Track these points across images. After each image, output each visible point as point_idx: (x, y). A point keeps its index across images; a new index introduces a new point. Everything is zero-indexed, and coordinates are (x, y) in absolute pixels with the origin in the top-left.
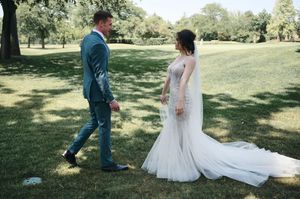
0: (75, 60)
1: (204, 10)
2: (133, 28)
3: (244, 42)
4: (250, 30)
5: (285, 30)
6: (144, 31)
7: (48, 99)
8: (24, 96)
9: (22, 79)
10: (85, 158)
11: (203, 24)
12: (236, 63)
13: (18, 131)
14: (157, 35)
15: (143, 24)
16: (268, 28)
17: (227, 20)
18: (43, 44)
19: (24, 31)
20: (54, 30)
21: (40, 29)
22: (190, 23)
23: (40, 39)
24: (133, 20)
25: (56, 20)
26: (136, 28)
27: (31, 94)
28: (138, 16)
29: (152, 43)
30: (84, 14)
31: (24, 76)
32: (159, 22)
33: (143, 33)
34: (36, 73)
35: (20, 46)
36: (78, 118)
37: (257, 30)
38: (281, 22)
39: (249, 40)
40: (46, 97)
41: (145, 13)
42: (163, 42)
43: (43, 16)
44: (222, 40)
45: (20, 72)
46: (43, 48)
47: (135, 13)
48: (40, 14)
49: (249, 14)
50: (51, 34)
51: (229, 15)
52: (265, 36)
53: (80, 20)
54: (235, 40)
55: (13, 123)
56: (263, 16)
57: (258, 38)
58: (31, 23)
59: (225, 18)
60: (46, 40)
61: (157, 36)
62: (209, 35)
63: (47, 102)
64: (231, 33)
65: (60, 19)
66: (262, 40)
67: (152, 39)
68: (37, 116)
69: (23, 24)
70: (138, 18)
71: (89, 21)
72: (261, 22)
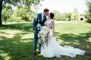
2: (33, 17)
3: (64, 21)
4: (66, 18)
5: (76, 17)
16: (71, 17)
17: (59, 15)
21: (5, 18)
24: (33, 15)
25: (9, 15)
37: (68, 17)
38: (75, 15)
39: (66, 20)
43: (6, 13)
46: (6, 23)
47: (33, 13)
49: (66, 13)
53: (17, 15)
54: (62, 20)
56: (69, 13)
57: (68, 20)
59: (59, 14)
60: (6, 21)
65: (11, 15)
66: (70, 20)
71: (20, 15)
72: (69, 15)
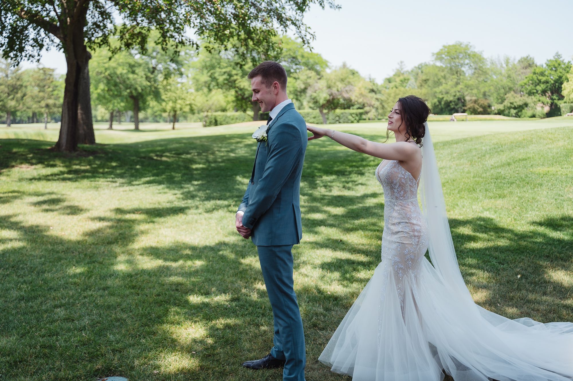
0: (194, 153)
1: (439, 56)
2: (304, 91)
3: (517, 116)
4: (530, 93)
6: (323, 96)
7: (143, 227)
8: (101, 219)
9: (97, 188)
10: (210, 341)
11: (438, 83)
12: (504, 158)
13: (88, 288)
14: (348, 104)
15: (322, 84)
16: (566, 89)
17: (485, 73)
18: (137, 121)
19: (102, 99)
20: (157, 95)
21: (132, 96)
22: (412, 80)
23: (130, 113)
24: (303, 77)
25: (160, 77)
26: (309, 92)
27: (113, 215)
28: (311, 68)
29: (338, 120)
30: (213, 67)
31: (102, 182)
32: (351, 78)
33: (322, 102)
34: (121, 176)
35: (95, 126)
36: (199, 263)
37: (544, 92)
39: (528, 112)
40: (139, 222)
41: (325, 64)
42: (360, 118)
43: (137, 70)
44: (475, 112)
45: (94, 174)
46: (137, 129)
47: (306, 64)
48: (132, 68)
49: (528, 63)
50: (152, 103)
51: (488, 65)
52: (561, 104)
53: (205, 78)
54: (500, 113)
55: (79, 270)
56: (555, 65)
57: (547, 109)
58: (116, 85)
60: (141, 115)
61: (349, 108)
62: (448, 104)
63: (142, 232)
64: (492, 100)
65: (167, 76)
66: (554, 112)
67: (338, 111)
68: (122, 258)
69: (102, 86)
70: (312, 74)
71: (221, 79)
72: (553, 77)
